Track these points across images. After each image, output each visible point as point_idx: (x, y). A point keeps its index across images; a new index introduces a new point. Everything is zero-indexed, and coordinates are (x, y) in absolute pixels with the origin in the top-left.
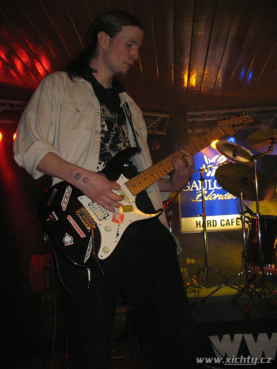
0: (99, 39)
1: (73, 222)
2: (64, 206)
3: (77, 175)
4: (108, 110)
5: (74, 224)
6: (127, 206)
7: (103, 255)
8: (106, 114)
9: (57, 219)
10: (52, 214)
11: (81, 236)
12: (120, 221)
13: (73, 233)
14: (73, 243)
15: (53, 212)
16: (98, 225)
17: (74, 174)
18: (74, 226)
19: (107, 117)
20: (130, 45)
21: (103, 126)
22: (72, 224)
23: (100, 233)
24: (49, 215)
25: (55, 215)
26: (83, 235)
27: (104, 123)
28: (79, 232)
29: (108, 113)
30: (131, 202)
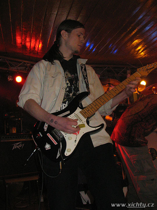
0: (62, 35)
1: (50, 137)
2: (45, 128)
3: (51, 120)
4: (69, 74)
5: (51, 138)
6: (81, 124)
7: (67, 153)
8: (69, 76)
9: (42, 136)
10: (39, 134)
11: (55, 144)
12: (77, 133)
13: (50, 143)
14: (50, 148)
15: (40, 133)
16: (65, 137)
17: (50, 119)
18: (51, 139)
19: (69, 78)
20: (79, 36)
21: (67, 84)
22: (50, 138)
23: (66, 141)
24: (38, 134)
25: (40, 134)
26: (56, 143)
27: (68, 82)
28: (53, 142)
29: (69, 75)
30: (84, 122)
